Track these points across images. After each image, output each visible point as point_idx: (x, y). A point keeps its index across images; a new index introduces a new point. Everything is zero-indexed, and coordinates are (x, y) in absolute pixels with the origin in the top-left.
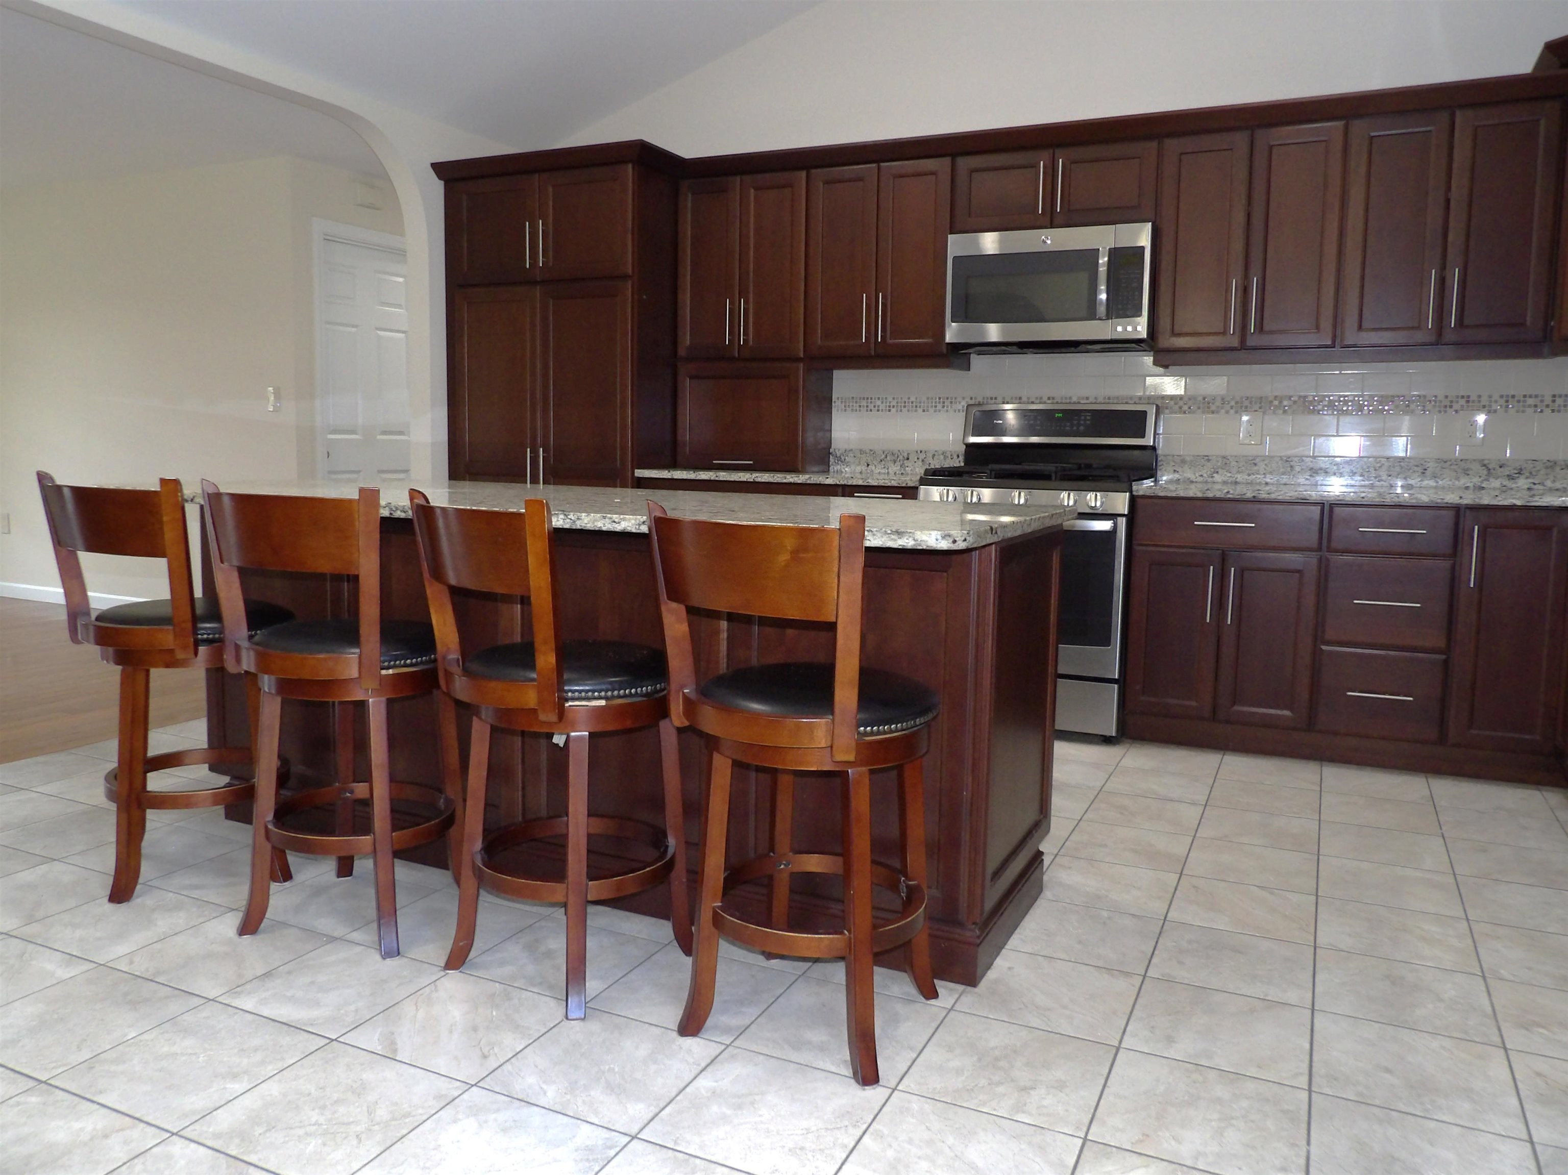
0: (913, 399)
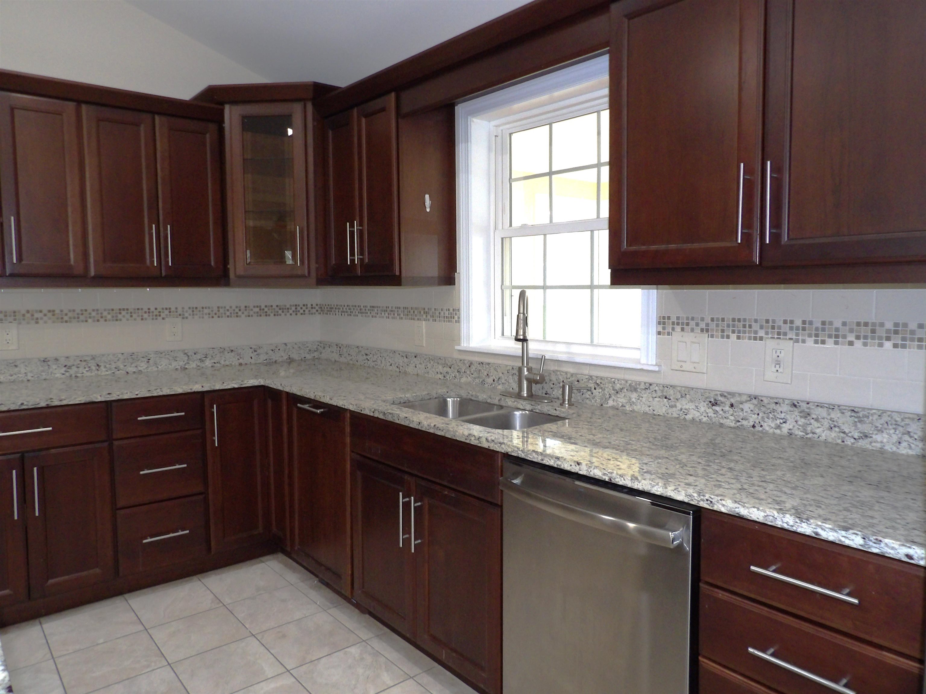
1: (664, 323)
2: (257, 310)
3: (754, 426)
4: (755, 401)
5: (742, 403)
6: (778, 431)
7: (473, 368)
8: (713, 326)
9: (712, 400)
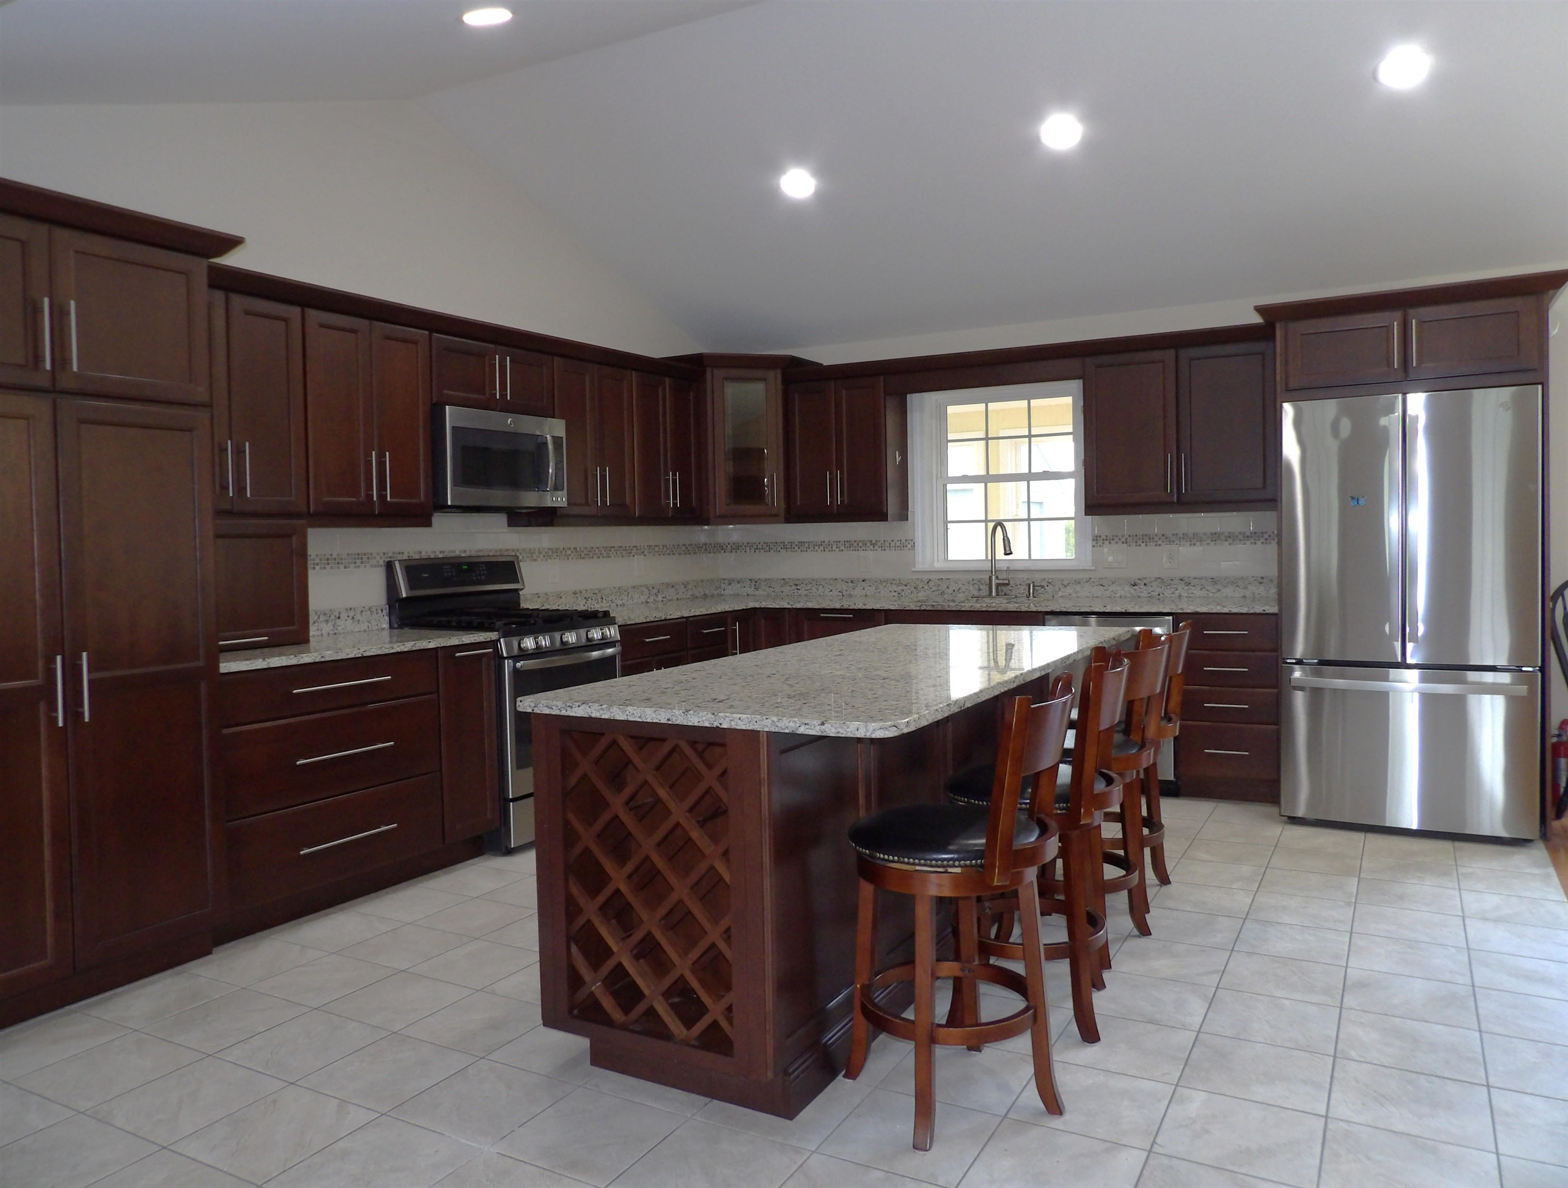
0: (335, 556)
1: (1097, 540)
2: (684, 548)
3: (1159, 595)
4: (1159, 580)
5: (1151, 582)
6: (1173, 595)
7: (931, 584)
8: (1130, 539)
9: (1133, 583)
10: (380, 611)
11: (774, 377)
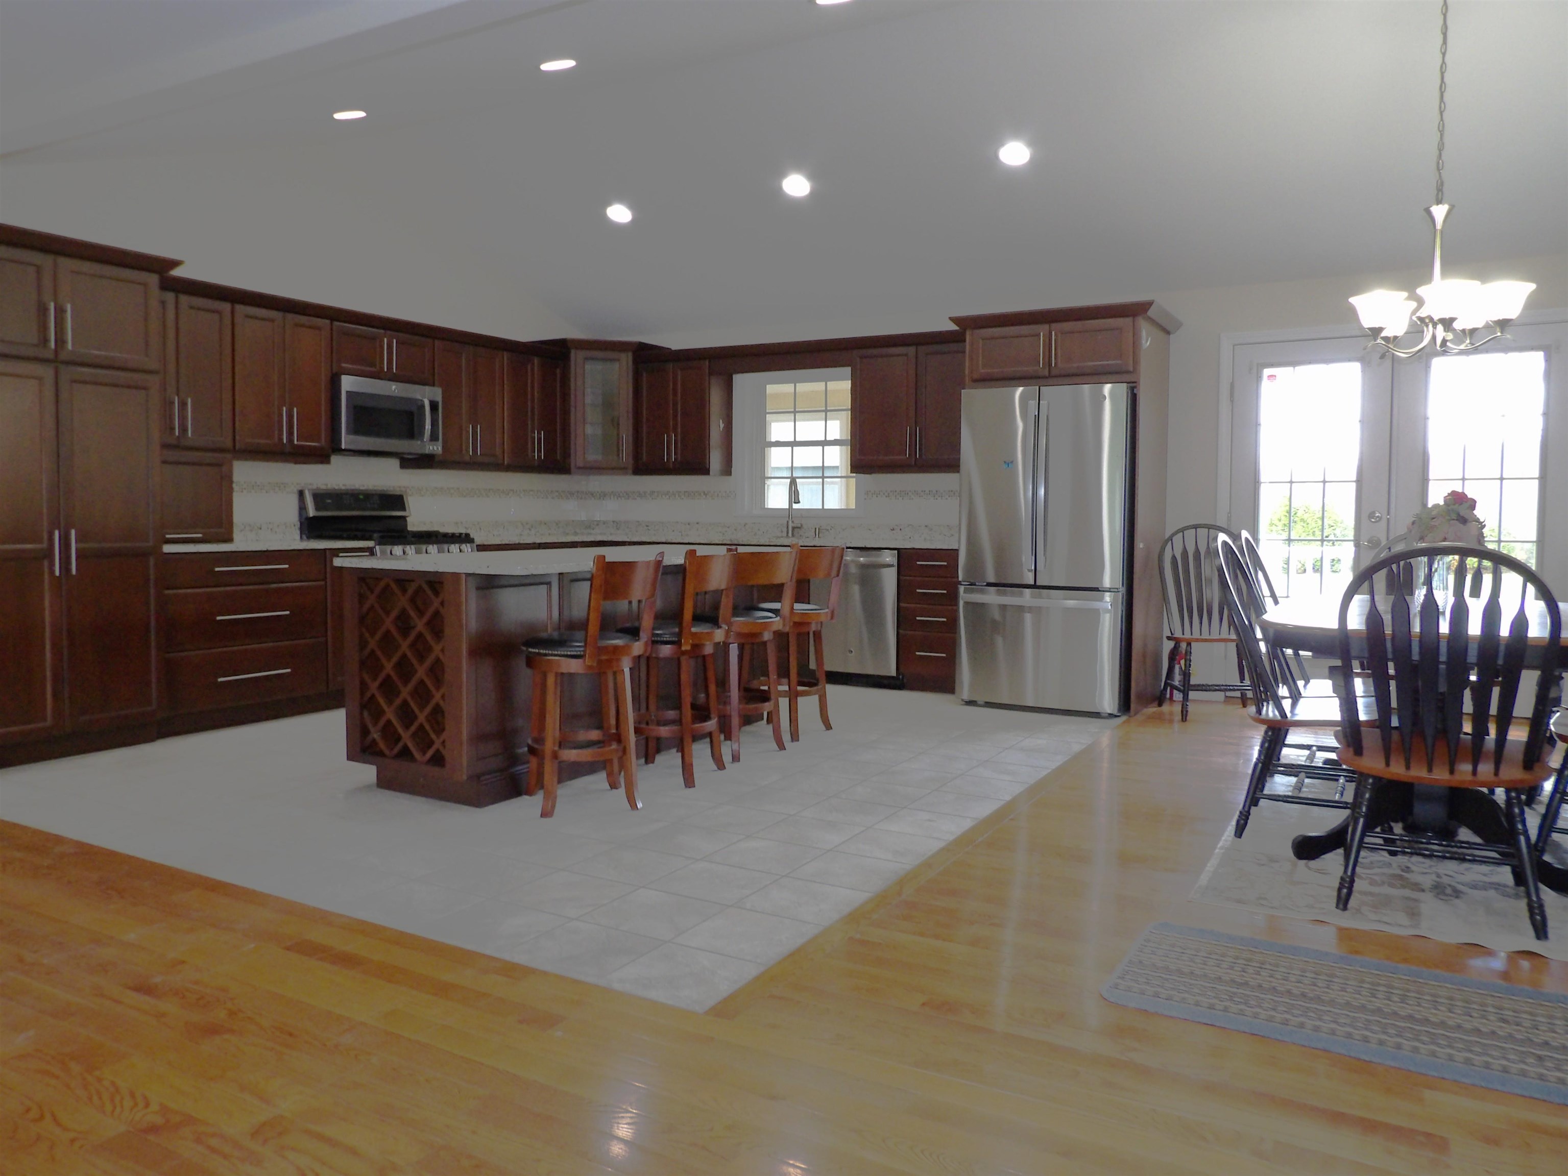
1: (868, 494)
4: (910, 526)
5: (905, 528)
7: (747, 527)
8: (891, 493)
9: (892, 528)
10: (292, 525)
11: (626, 359)
